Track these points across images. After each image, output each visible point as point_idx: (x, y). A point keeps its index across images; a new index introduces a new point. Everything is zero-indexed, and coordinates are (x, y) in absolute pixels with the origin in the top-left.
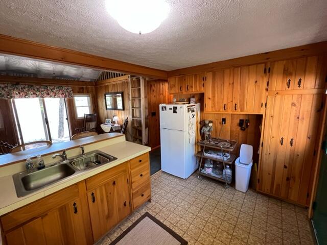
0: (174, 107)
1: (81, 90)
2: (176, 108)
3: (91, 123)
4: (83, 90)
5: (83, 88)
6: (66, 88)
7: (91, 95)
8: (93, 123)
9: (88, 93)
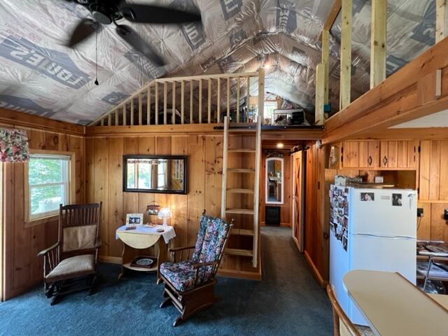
0: (394, 195)
1: (52, 143)
2: (400, 196)
3: (80, 230)
4: (56, 143)
5: (56, 137)
6: (11, 132)
7: (74, 156)
8: (88, 228)
9: (68, 150)
